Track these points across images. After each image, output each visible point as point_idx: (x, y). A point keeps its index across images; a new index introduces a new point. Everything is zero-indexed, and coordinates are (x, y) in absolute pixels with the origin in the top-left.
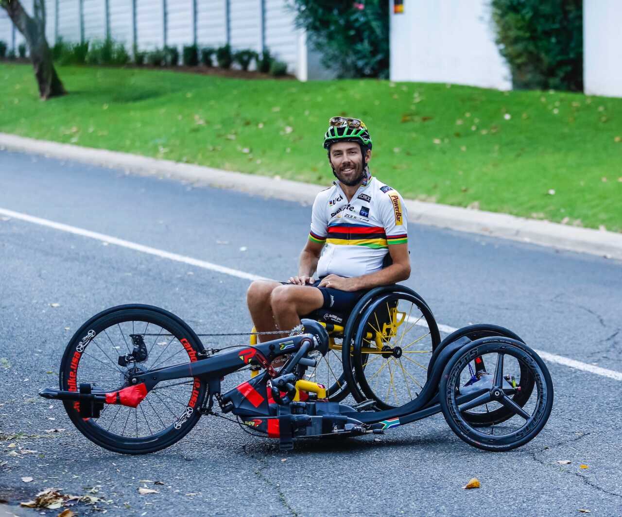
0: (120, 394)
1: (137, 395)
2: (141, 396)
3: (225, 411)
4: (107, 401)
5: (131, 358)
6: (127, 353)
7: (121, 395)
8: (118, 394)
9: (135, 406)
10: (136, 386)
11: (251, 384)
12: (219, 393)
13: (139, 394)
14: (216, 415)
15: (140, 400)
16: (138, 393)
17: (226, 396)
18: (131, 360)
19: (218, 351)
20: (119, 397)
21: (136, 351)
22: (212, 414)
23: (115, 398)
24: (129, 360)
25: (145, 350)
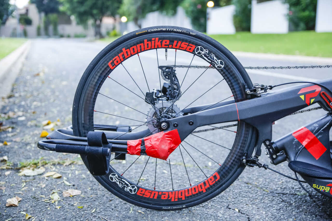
0: (145, 142)
1: (167, 144)
2: (173, 145)
3: (275, 162)
4: (128, 151)
5: (160, 94)
6: (155, 89)
7: (147, 144)
8: (142, 143)
9: (165, 158)
10: (167, 132)
11: (312, 131)
12: (270, 140)
13: (170, 143)
14: (265, 167)
15: (171, 150)
16: (169, 141)
17: (278, 144)
18: (161, 97)
19: (271, 88)
20: (145, 147)
21: (167, 87)
22: (260, 166)
23: (140, 147)
24: (158, 97)
25: (177, 85)
